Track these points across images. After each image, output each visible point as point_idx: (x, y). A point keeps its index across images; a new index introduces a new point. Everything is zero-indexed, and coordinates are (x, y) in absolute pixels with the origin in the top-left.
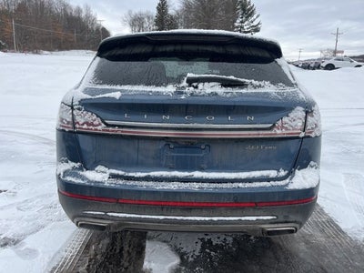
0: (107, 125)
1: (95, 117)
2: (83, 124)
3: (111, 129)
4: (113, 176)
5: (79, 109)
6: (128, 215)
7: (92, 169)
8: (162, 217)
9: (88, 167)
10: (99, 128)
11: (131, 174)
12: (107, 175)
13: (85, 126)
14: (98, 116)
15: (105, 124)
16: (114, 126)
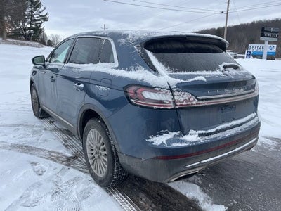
0: (199, 100)
1: (190, 95)
2: (183, 102)
3: (201, 102)
4: (200, 135)
5: (178, 91)
6: (212, 159)
7: (187, 134)
8: (226, 154)
9: (185, 133)
10: (194, 103)
11: (209, 131)
12: (197, 135)
13: (185, 103)
14: (192, 95)
15: (198, 99)
16: (202, 100)
